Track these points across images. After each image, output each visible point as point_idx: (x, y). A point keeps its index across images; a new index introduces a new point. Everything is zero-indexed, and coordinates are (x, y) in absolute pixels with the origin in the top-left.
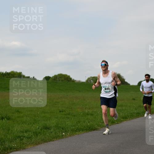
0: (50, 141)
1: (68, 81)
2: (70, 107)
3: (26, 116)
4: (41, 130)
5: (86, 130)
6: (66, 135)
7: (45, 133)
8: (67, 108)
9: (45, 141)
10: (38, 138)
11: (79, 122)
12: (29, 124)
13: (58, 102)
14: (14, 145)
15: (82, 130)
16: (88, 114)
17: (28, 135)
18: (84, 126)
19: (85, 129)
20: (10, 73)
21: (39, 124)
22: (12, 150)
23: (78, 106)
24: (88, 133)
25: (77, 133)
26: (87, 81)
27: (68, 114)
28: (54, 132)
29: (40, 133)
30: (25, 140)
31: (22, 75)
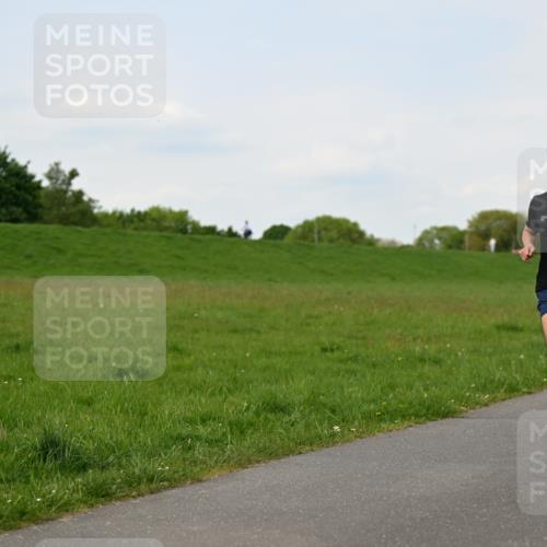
0: (288, 453)
1: (354, 241)
2: (360, 335)
3: (205, 367)
4: (257, 414)
5: (417, 416)
6: (346, 432)
7: (269, 426)
8: (349, 337)
9: (270, 454)
10: (246, 444)
11: (392, 387)
12: (213, 394)
13: (317, 317)
14: (160, 467)
15: (404, 417)
16: (422, 360)
17: (210, 433)
18: (411, 403)
19: (412, 411)
20: (146, 213)
21: (248, 392)
22: (154, 486)
23: (388, 331)
24: (424, 426)
25: (383, 425)
26: (420, 241)
27: (351, 359)
28: (303, 422)
29: (251, 424)
30: (200, 451)
31: (190, 220)
